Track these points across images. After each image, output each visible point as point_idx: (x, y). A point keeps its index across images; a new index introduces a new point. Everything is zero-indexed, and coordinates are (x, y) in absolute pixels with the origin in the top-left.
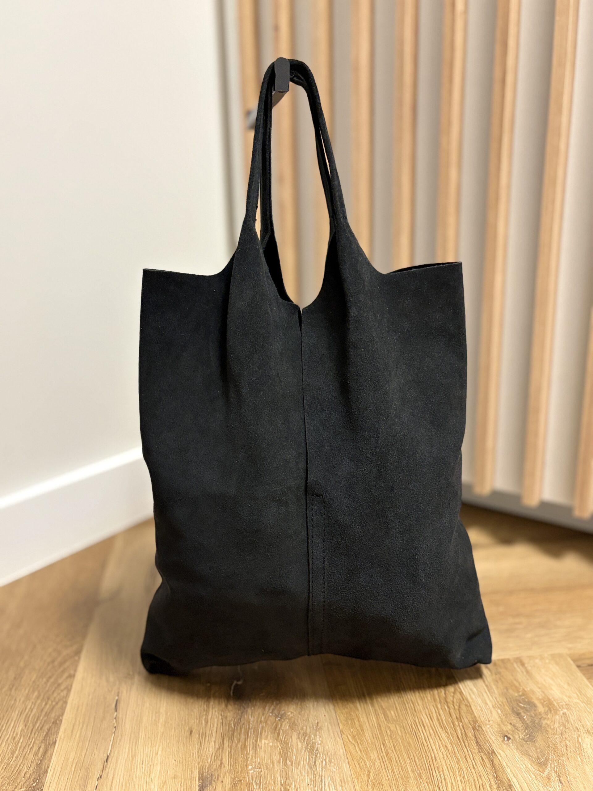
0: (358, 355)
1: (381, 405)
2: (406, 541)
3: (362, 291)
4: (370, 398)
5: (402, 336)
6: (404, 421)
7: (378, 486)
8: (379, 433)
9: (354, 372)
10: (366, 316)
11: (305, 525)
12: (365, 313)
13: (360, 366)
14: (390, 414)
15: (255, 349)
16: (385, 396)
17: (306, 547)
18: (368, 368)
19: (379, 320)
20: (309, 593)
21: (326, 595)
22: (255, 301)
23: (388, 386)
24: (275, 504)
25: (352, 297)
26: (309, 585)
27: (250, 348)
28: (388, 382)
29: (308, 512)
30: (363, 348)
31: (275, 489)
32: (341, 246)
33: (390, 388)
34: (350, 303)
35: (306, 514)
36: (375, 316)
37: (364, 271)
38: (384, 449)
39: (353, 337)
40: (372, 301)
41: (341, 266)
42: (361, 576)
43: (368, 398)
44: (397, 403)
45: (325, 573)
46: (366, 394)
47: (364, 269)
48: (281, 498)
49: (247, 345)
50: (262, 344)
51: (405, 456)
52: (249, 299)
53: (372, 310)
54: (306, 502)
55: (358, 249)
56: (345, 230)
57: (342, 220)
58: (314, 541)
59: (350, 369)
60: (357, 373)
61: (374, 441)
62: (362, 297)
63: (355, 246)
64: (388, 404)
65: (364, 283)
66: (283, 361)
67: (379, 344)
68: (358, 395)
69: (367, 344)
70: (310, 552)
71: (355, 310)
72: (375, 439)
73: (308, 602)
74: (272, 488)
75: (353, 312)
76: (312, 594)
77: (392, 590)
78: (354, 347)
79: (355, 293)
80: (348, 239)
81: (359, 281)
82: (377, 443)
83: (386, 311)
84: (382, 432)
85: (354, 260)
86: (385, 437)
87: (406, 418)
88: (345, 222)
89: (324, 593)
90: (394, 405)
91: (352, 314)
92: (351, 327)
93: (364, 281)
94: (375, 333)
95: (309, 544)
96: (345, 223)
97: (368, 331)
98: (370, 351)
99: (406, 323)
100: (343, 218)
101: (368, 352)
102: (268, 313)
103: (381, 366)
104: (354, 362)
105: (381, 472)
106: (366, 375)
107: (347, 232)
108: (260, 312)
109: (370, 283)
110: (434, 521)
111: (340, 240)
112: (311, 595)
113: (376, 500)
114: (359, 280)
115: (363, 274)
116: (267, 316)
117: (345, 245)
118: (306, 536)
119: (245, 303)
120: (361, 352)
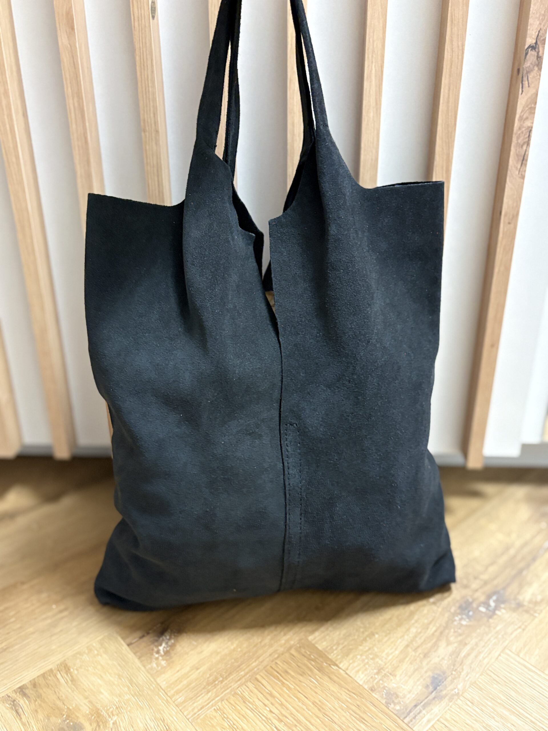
0: (337, 277)
1: (361, 330)
2: (383, 468)
3: (342, 207)
4: (348, 323)
5: (379, 257)
6: (386, 346)
7: (355, 414)
8: (357, 360)
9: (333, 295)
10: (347, 234)
11: (280, 457)
12: (345, 231)
13: (339, 289)
14: (371, 339)
15: (216, 280)
16: (365, 320)
17: (282, 480)
18: (347, 291)
19: (361, 238)
20: (286, 526)
21: (302, 527)
22: (212, 230)
23: (370, 309)
24: (249, 437)
25: (332, 213)
26: (286, 517)
27: (211, 279)
28: (369, 305)
29: (282, 442)
30: (343, 270)
31: (248, 422)
32: (321, 157)
33: (372, 311)
34: (330, 220)
35: (281, 445)
36: (357, 234)
37: (345, 184)
38: (362, 376)
39: (333, 257)
40: (353, 217)
41: (320, 179)
42: (338, 505)
43: (346, 323)
44: (379, 328)
45: (302, 504)
46: (344, 318)
47: (345, 182)
48: (255, 431)
49: (207, 275)
50: (222, 274)
51: (385, 382)
52: (206, 228)
53: (354, 227)
54: (280, 432)
55: (340, 160)
56: (325, 139)
57: (322, 128)
58: (291, 472)
59: (329, 293)
60: (335, 297)
61: (351, 367)
62: (342, 213)
63: (336, 158)
64: (369, 328)
65: (345, 198)
66: (240, 293)
67: (360, 264)
68: (337, 320)
69: (346, 265)
70: (287, 483)
71: (335, 227)
72: (352, 365)
73: (285, 535)
74: (246, 422)
75: (333, 230)
76: (289, 526)
77: (368, 518)
78: (333, 268)
79: (334, 209)
80: (328, 148)
81: (339, 196)
82: (354, 369)
83: (366, 229)
84: (361, 358)
85: (334, 172)
86: (364, 363)
87: (388, 343)
88: (325, 130)
89: (301, 524)
90: (376, 330)
91: (332, 232)
92: (330, 246)
93: (345, 195)
94: (357, 253)
95: (286, 475)
96: (325, 132)
97: (348, 250)
98: (350, 272)
99: (384, 243)
100: (323, 126)
101: (348, 273)
102: (229, 242)
103: (363, 288)
104: (333, 285)
105: (358, 399)
106: (344, 298)
107: (328, 141)
108: (219, 241)
109: (351, 197)
110: (411, 448)
111: (320, 150)
112: (288, 528)
113: (353, 428)
114: (339, 194)
115: (344, 188)
116: (227, 245)
117: (325, 156)
118: (282, 468)
119: (202, 232)
120: (340, 273)
